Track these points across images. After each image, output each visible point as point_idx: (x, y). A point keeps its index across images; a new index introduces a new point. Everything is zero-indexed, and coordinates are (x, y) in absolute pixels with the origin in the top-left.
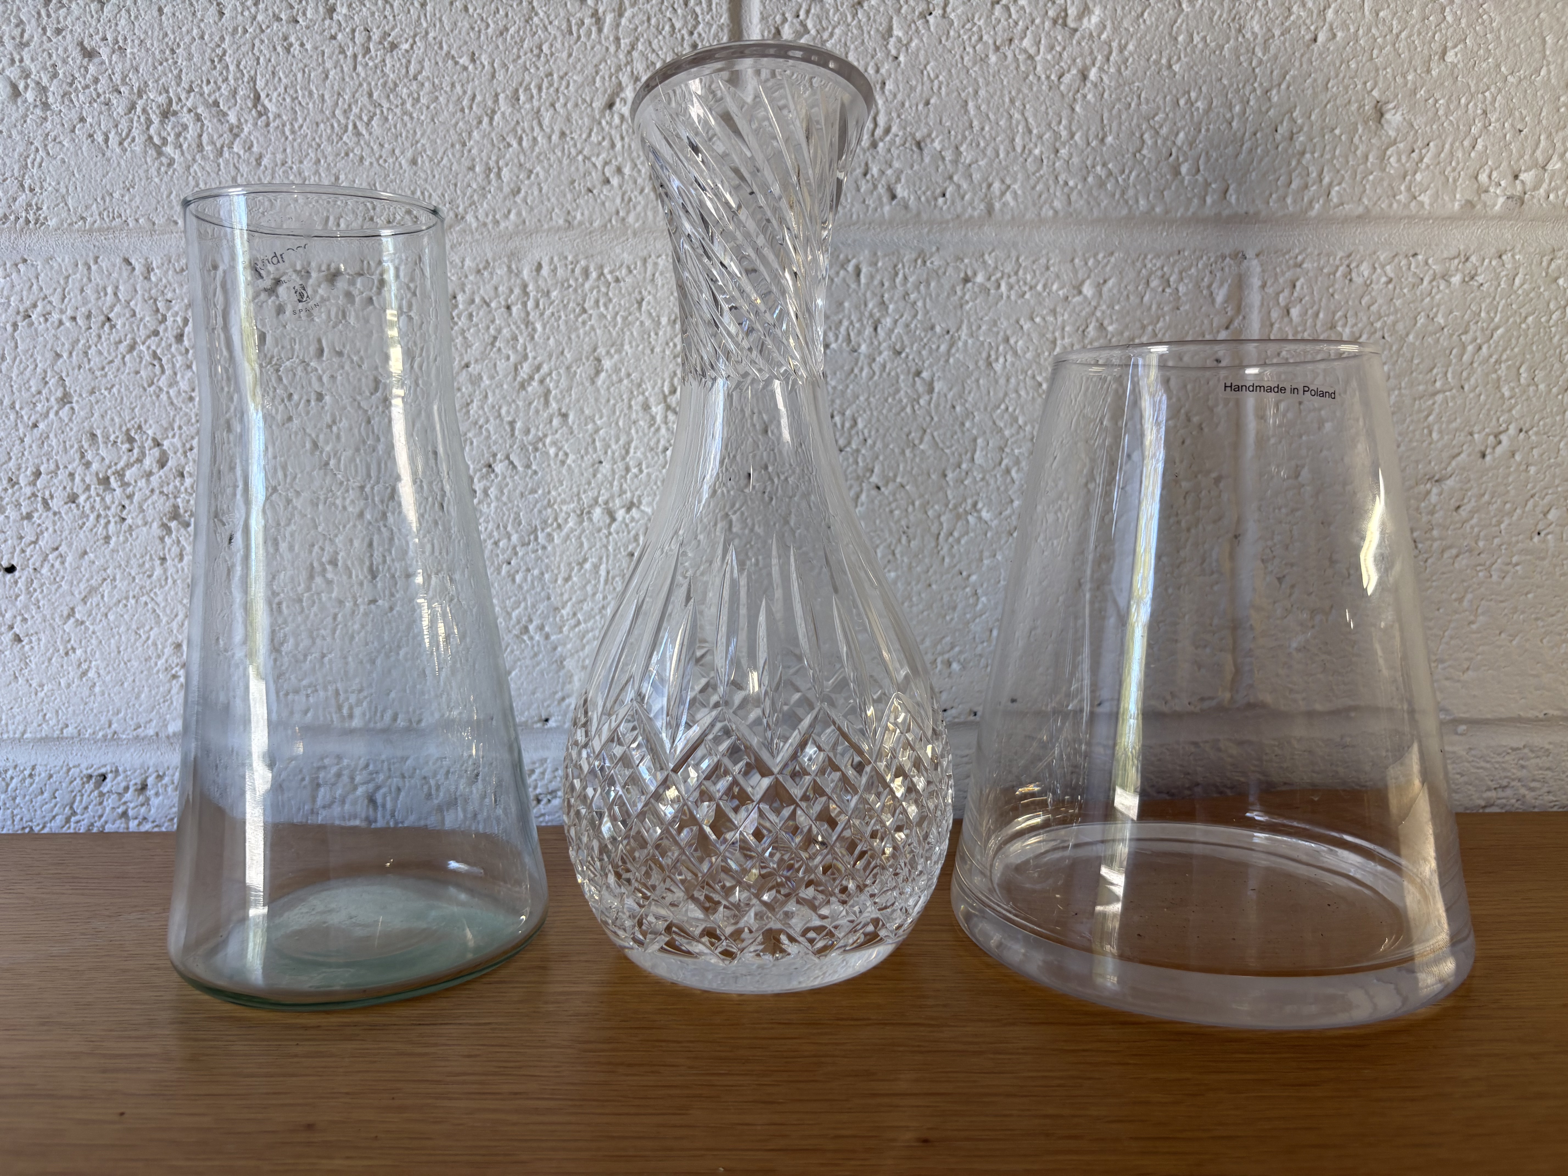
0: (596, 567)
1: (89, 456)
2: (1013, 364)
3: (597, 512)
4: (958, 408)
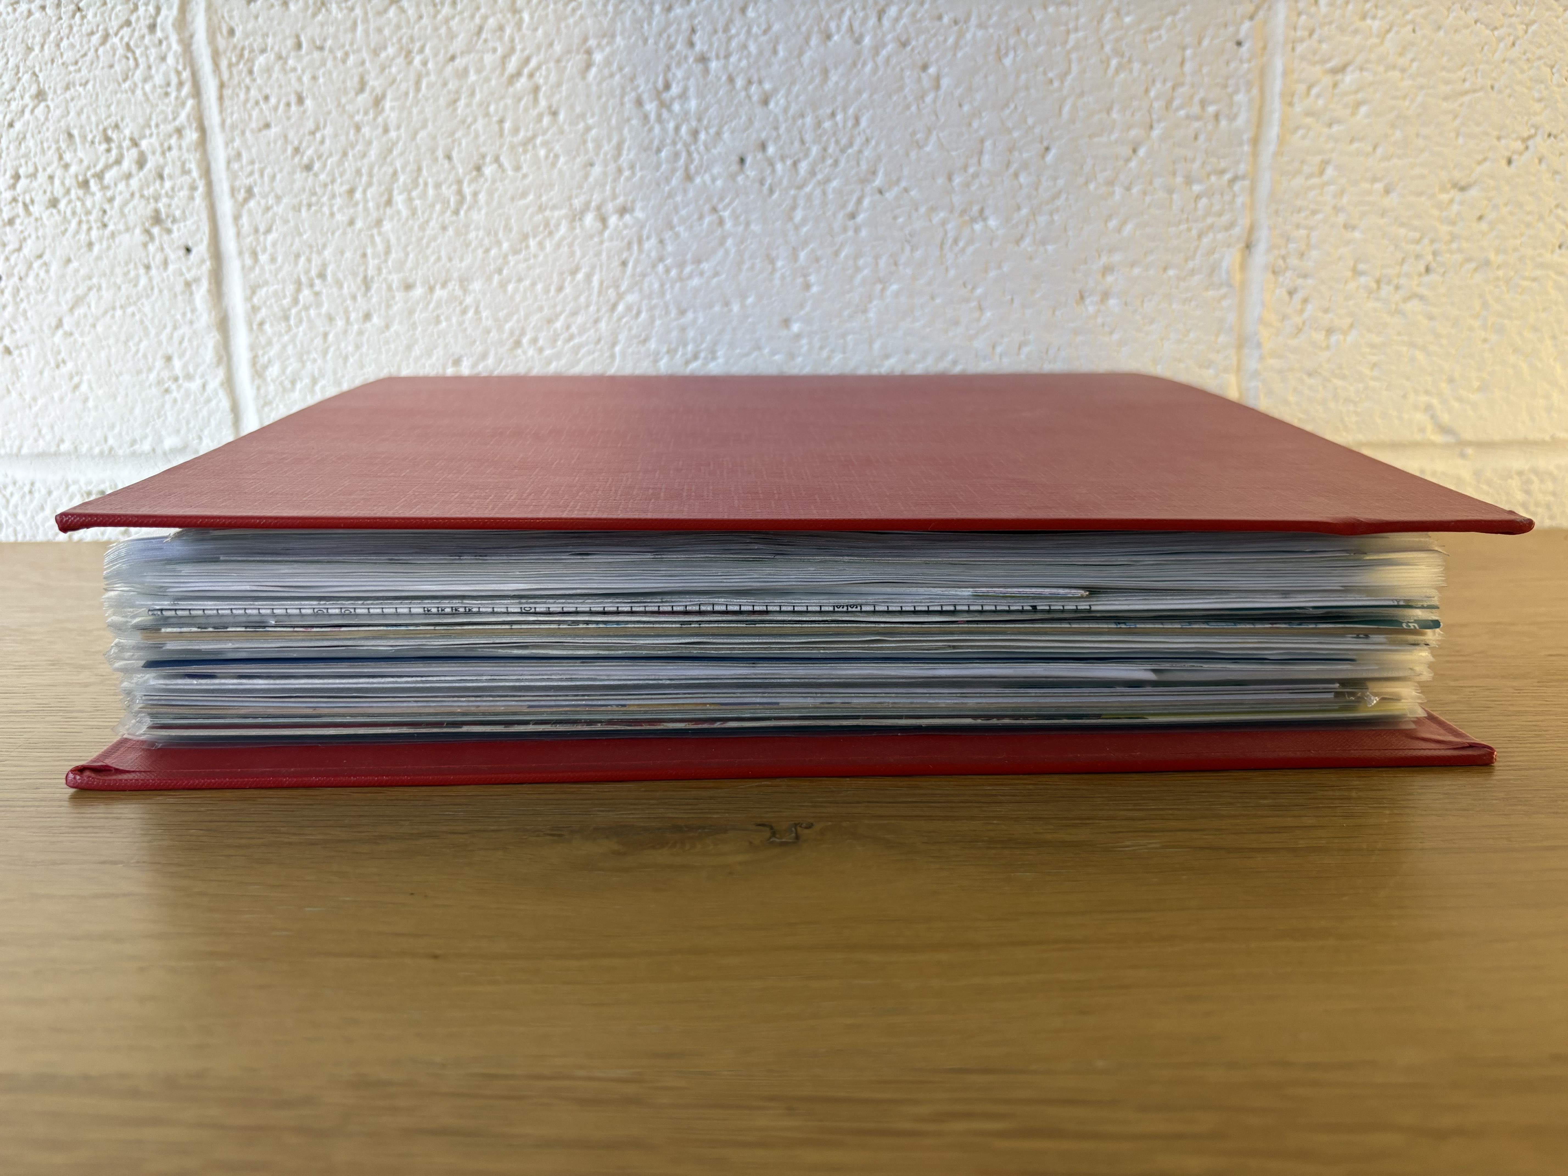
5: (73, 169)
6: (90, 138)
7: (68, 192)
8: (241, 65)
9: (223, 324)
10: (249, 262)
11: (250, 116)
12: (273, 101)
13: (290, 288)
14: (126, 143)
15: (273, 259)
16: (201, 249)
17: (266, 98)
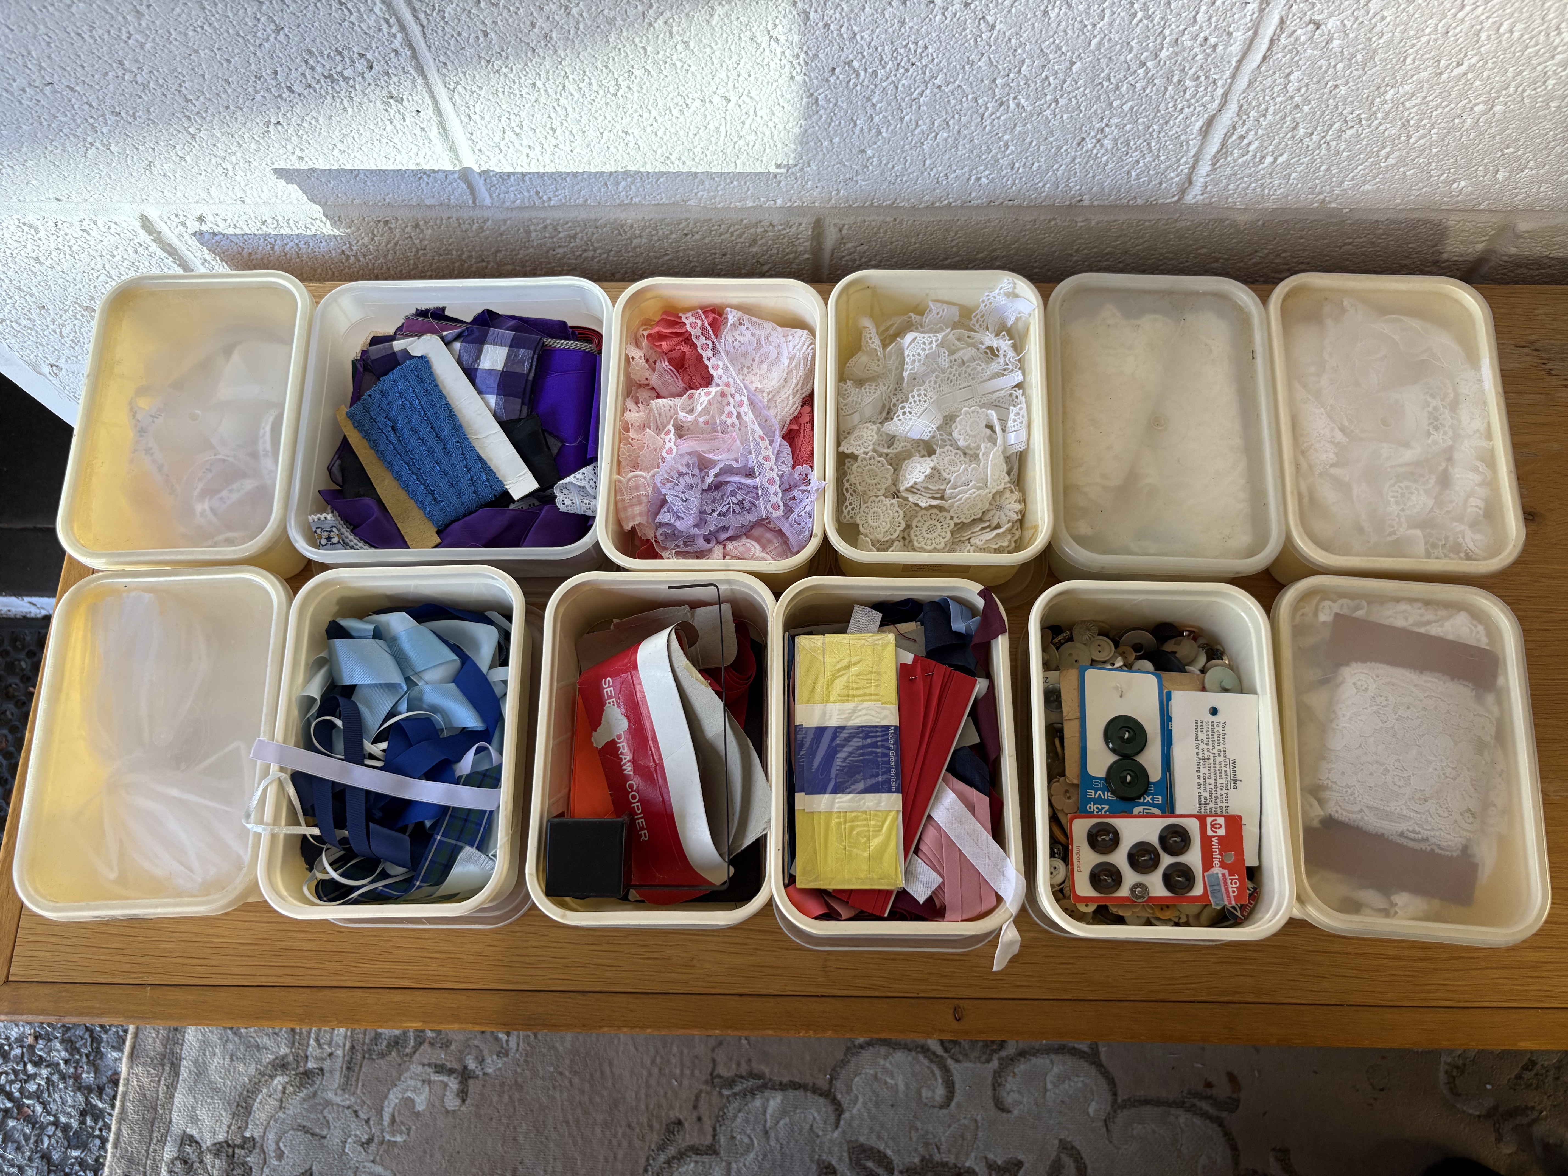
0: (718, 128)
1: (311, 62)
2: (1066, 14)
3: (716, 99)
4: (1013, 41)
5: (319, 69)
6: (326, 53)
7: (319, 81)
8: (435, 14)
9: (453, 148)
10: (465, 120)
11: (449, 44)
12: (465, 34)
13: (498, 133)
14: (356, 56)
15: (483, 118)
16: (427, 111)
17: (459, 34)
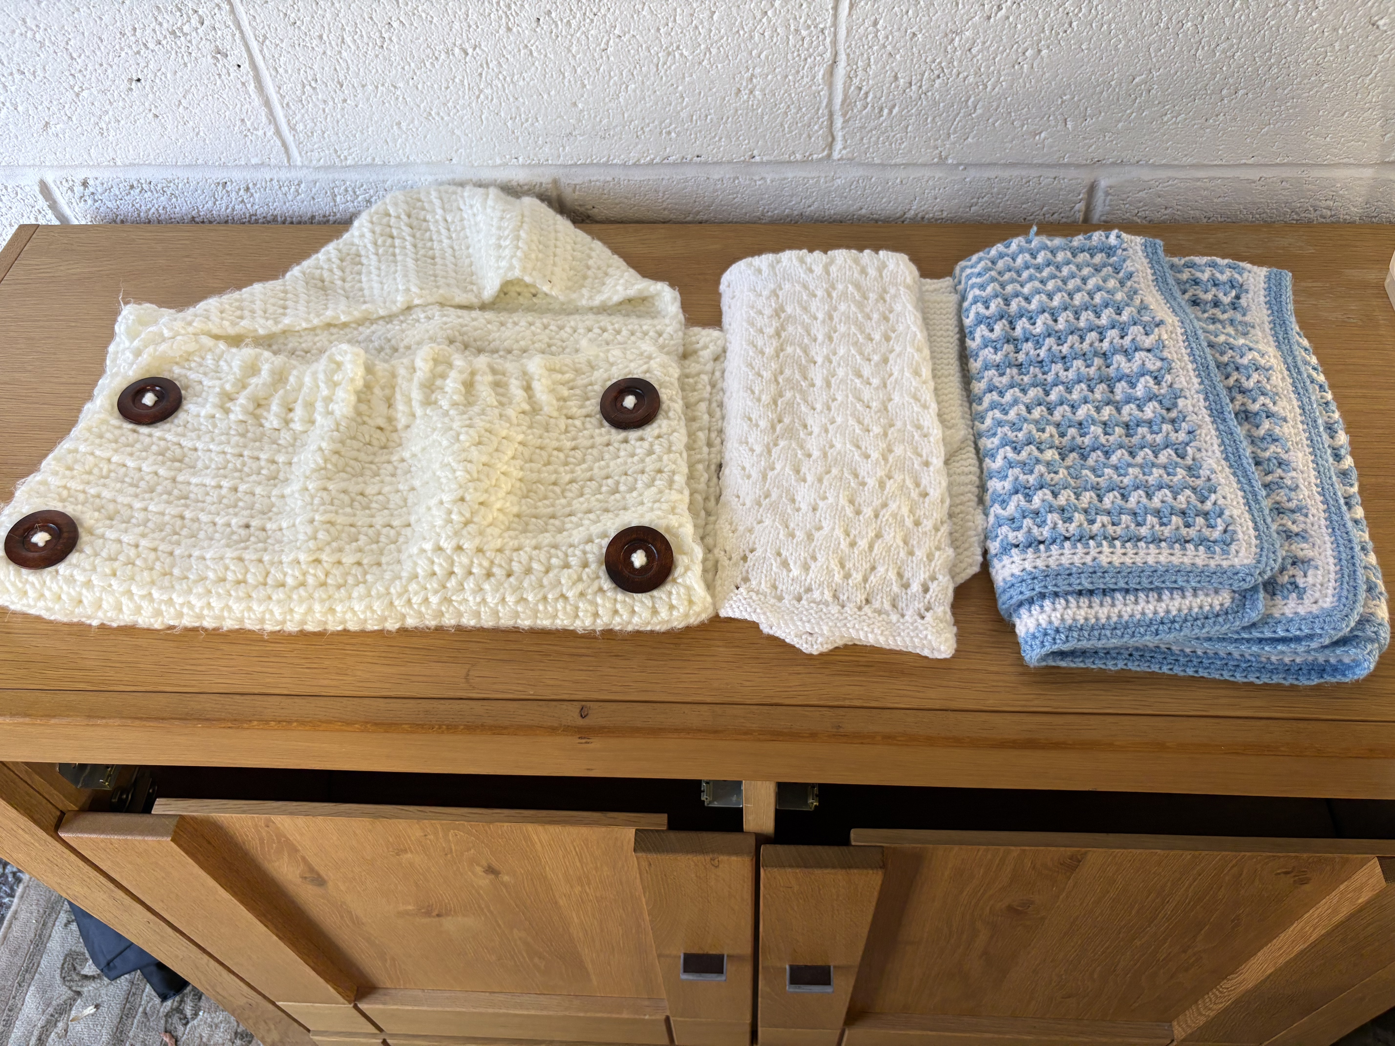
0: (462, 81)
1: (160, 19)
3: (457, 50)
5: (165, 25)
6: (169, 8)
7: (165, 37)
9: (267, 103)
10: (274, 73)
13: (299, 87)
14: (190, 12)
15: (286, 71)
16: (246, 66)
